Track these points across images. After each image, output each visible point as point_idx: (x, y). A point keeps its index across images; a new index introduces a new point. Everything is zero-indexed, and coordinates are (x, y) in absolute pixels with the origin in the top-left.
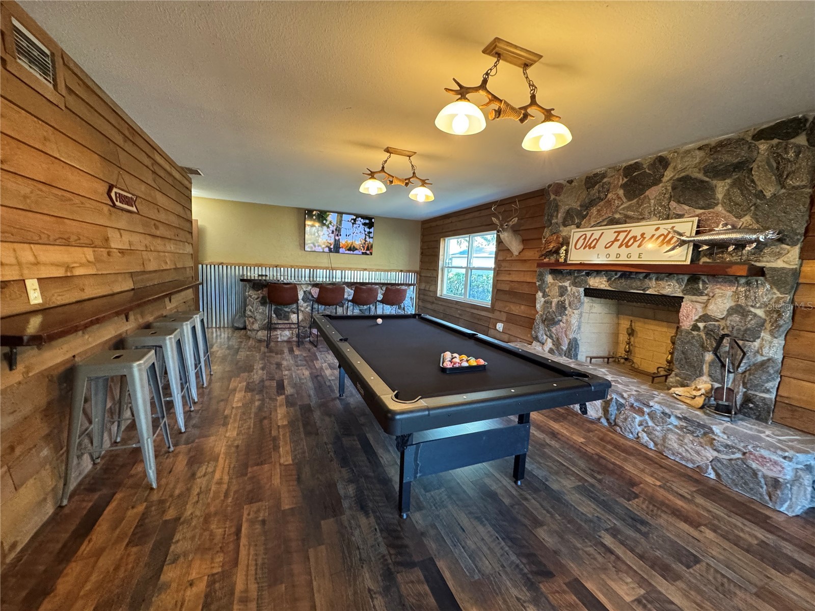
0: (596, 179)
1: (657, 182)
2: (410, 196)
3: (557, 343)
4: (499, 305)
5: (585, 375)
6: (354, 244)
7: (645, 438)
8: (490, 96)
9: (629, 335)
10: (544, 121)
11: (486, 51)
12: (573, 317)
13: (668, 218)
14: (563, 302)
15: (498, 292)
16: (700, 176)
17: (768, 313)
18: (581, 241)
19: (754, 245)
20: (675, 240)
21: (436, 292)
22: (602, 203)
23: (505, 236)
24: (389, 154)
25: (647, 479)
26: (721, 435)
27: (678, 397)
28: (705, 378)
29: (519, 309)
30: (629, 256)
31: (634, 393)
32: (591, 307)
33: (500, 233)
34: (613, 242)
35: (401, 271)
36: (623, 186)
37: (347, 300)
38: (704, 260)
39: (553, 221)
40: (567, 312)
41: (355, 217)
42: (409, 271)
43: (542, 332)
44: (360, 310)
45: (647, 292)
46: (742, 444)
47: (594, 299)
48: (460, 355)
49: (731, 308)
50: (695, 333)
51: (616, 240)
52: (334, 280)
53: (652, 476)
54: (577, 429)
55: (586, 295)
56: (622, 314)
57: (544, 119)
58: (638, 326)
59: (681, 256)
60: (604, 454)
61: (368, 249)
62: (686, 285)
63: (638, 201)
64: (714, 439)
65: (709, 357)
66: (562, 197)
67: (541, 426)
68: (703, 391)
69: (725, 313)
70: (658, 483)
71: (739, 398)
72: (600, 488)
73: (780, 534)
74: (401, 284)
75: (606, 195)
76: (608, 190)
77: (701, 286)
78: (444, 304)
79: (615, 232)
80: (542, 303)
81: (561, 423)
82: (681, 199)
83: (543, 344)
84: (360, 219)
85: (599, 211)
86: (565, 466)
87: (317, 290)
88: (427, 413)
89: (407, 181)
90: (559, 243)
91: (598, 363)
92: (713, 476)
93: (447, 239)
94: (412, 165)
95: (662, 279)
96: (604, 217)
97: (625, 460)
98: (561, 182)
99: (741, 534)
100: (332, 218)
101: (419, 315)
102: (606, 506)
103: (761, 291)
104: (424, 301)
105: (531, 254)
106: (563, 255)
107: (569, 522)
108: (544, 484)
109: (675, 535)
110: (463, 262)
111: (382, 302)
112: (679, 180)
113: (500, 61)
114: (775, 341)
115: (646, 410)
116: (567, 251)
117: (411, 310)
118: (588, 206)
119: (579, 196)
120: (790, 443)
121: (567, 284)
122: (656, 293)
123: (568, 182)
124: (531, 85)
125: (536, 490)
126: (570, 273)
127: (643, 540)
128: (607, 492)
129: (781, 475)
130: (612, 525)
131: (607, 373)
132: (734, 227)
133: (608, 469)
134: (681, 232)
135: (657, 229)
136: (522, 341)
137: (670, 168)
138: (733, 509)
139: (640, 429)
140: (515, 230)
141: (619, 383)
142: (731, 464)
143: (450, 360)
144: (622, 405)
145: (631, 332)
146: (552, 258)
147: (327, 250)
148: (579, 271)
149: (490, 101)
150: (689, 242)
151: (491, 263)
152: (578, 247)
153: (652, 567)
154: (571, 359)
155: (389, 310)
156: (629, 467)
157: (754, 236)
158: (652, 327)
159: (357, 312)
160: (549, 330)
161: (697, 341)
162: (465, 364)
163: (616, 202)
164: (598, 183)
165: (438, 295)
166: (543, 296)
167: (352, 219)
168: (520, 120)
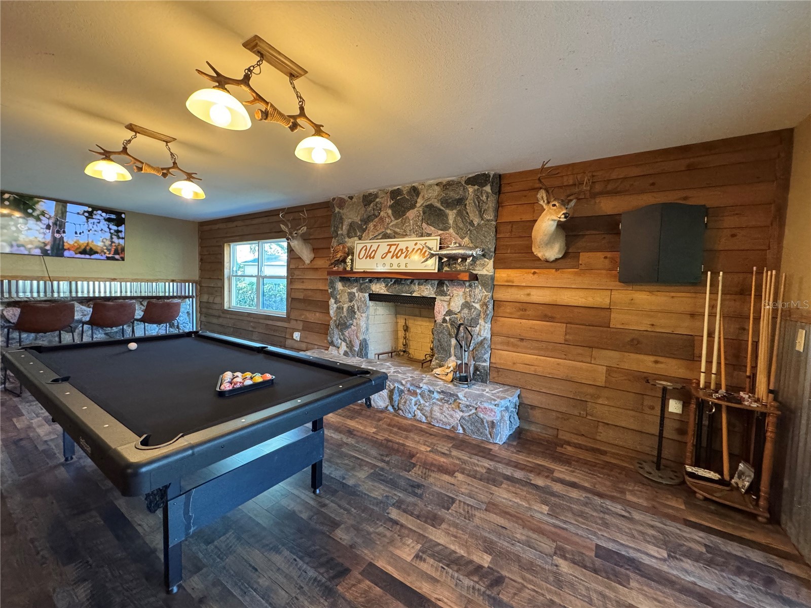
0: (371, 198)
1: (413, 206)
2: (171, 189)
3: (350, 346)
4: (294, 315)
5: (367, 372)
6: (91, 246)
7: (419, 414)
8: (254, 95)
9: (405, 331)
10: (313, 135)
11: (247, 45)
12: (361, 320)
13: (422, 236)
14: (353, 307)
15: (293, 300)
16: (438, 205)
17: (482, 306)
18: (363, 252)
19: (471, 258)
20: (427, 253)
21: (222, 304)
22: (376, 220)
23: (295, 244)
24: (134, 134)
25: (422, 449)
26: (463, 398)
27: (438, 376)
28: (453, 358)
29: (314, 317)
30: (399, 265)
31: (410, 379)
32: (375, 310)
33: (289, 241)
34: (387, 253)
35: (173, 281)
36: (391, 207)
37: (80, 321)
38: (446, 269)
39: (339, 233)
40: (356, 316)
41: (90, 210)
42: (185, 281)
43: (336, 336)
44: (106, 334)
45: (413, 295)
46: (475, 402)
47: (377, 302)
48: (243, 373)
49: (463, 304)
50: (444, 324)
51: (389, 252)
52: (56, 295)
53: (424, 445)
54: (370, 421)
55: (370, 300)
56: (400, 314)
57: (314, 133)
58: (411, 323)
59: (432, 266)
60: (392, 437)
61: (116, 252)
62: (437, 288)
63: (402, 220)
64: (460, 403)
65: (454, 341)
66: (345, 211)
67: (340, 427)
68: (452, 368)
69: (460, 308)
70: (429, 449)
71: (472, 369)
72: (388, 468)
73: (496, 459)
74: (173, 297)
75: (379, 213)
76: (380, 209)
77: (445, 288)
78: (234, 317)
79: (388, 245)
80: (335, 309)
81: (357, 420)
82: (429, 222)
83: (339, 348)
84: (100, 212)
85: (375, 226)
86: (359, 459)
87: (17, 311)
88: (190, 452)
89: (165, 171)
90: (345, 253)
91: (385, 358)
92: (461, 431)
93: (232, 245)
94: (172, 154)
95: (422, 284)
96: (380, 232)
97: (407, 438)
98: (343, 197)
99: (478, 469)
100: (48, 207)
101: (196, 333)
102: (393, 484)
103: (477, 291)
104: (207, 315)
105: (321, 263)
106: (349, 264)
107: (363, 511)
108: (341, 483)
109: (440, 488)
110: (252, 270)
111: (143, 320)
112: (427, 206)
113: (264, 61)
114: (486, 325)
115: (418, 391)
116: (352, 260)
117: (188, 328)
118: (367, 220)
119: (359, 211)
120: (498, 394)
121: (354, 290)
122: (419, 295)
123: (349, 197)
124: (299, 97)
125: (334, 492)
126: (357, 280)
127: (419, 502)
128: (393, 470)
129: (494, 418)
130: (397, 499)
131: (391, 366)
132: (460, 245)
133: (394, 449)
134: (431, 247)
135: (416, 244)
136: (320, 347)
137: (420, 197)
138: (473, 452)
139: (415, 408)
140: (306, 239)
141: (399, 373)
142: (470, 418)
143: (229, 380)
144: (402, 391)
145: (406, 329)
146: (340, 266)
147: (38, 252)
148: (364, 279)
149: (255, 99)
150: (436, 255)
151: (283, 272)
152: (361, 257)
153: (426, 522)
154: (363, 358)
155: (154, 330)
156: (409, 443)
157: (471, 252)
158: (419, 323)
159: (100, 336)
160: (343, 334)
161: (446, 331)
162: (248, 382)
163: (387, 219)
164: (373, 202)
165: (225, 308)
166: (335, 303)
167: (85, 212)
168: (290, 127)
